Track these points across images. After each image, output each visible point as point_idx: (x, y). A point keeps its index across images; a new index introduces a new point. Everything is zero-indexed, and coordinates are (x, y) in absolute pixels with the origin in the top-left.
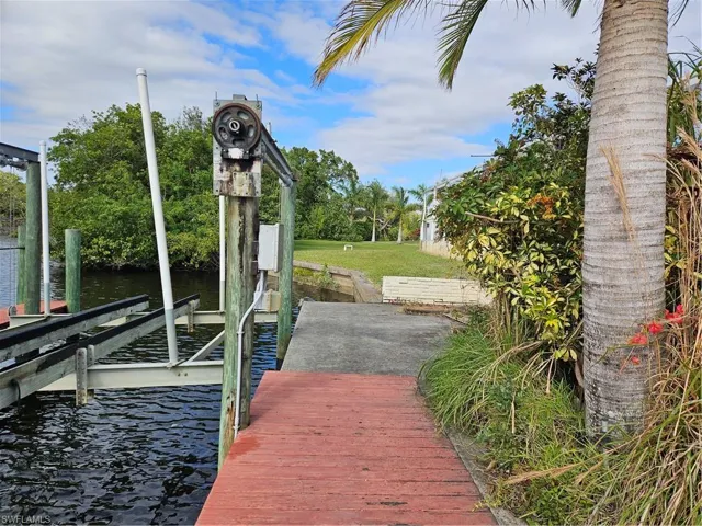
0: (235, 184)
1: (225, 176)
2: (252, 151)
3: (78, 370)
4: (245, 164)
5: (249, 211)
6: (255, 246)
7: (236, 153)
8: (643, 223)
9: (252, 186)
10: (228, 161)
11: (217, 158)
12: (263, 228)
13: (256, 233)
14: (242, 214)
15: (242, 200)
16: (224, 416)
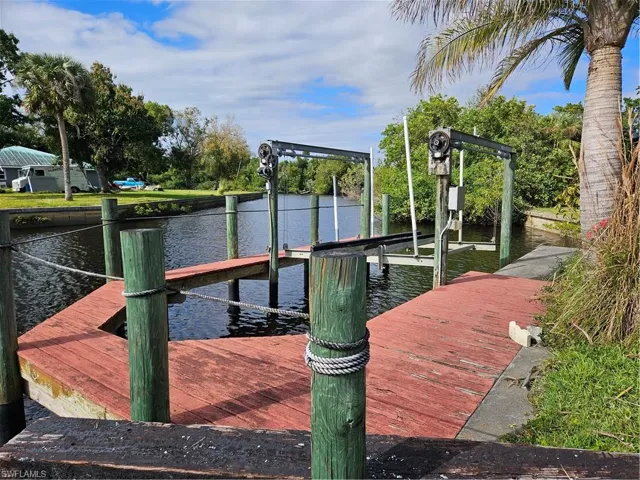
0: (438, 169)
1: (434, 166)
2: (445, 153)
3: (379, 254)
4: (442, 159)
5: (445, 181)
6: (447, 197)
7: (438, 155)
8: (597, 179)
9: (445, 169)
10: (435, 159)
11: (430, 158)
12: (451, 189)
13: (448, 190)
14: (442, 183)
15: (442, 176)
16: (434, 279)
